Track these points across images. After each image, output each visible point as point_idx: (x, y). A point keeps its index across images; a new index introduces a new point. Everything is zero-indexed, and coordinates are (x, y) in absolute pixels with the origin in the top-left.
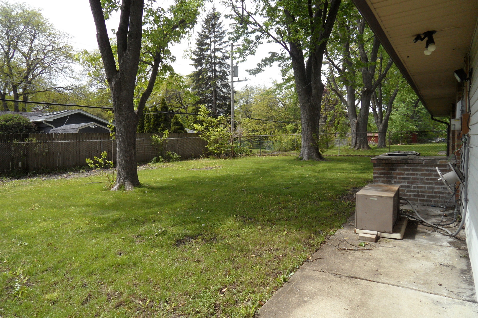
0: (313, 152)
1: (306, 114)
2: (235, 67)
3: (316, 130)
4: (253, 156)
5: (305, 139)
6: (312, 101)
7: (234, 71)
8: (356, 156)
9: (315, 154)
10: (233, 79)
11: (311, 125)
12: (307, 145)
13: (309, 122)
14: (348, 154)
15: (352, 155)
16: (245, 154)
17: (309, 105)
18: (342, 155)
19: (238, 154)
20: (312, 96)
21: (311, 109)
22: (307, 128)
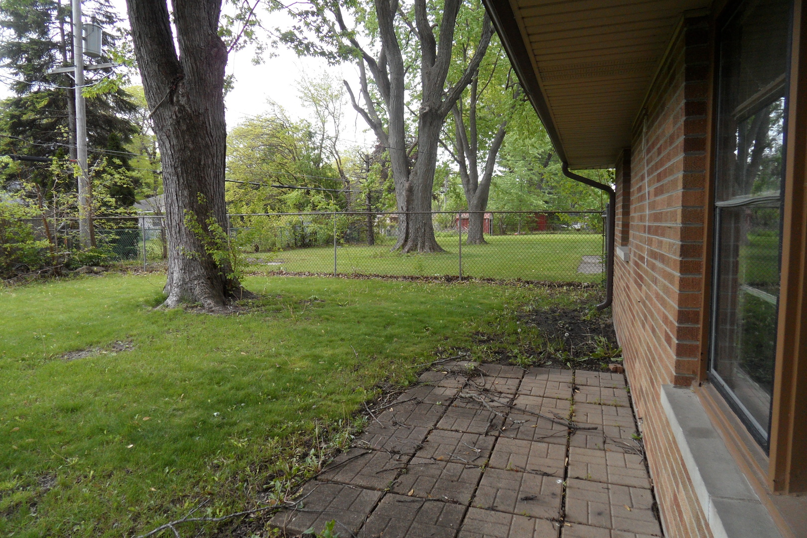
0: (196, 278)
1: (168, 146)
2: (89, 29)
3: (200, 202)
4: (124, 271)
5: (173, 232)
6: (183, 101)
7: (84, 39)
8: (378, 276)
9: (203, 283)
10: (81, 61)
11: (188, 186)
12: (178, 254)
13: (180, 174)
14: (357, 272)
15: (367, 273)
16: (103, 266)
17: (175, 112)
18: (342, 275)
19: (72, 267)
20: (183, 83)
21: (184, 128)
22: (174, 194)
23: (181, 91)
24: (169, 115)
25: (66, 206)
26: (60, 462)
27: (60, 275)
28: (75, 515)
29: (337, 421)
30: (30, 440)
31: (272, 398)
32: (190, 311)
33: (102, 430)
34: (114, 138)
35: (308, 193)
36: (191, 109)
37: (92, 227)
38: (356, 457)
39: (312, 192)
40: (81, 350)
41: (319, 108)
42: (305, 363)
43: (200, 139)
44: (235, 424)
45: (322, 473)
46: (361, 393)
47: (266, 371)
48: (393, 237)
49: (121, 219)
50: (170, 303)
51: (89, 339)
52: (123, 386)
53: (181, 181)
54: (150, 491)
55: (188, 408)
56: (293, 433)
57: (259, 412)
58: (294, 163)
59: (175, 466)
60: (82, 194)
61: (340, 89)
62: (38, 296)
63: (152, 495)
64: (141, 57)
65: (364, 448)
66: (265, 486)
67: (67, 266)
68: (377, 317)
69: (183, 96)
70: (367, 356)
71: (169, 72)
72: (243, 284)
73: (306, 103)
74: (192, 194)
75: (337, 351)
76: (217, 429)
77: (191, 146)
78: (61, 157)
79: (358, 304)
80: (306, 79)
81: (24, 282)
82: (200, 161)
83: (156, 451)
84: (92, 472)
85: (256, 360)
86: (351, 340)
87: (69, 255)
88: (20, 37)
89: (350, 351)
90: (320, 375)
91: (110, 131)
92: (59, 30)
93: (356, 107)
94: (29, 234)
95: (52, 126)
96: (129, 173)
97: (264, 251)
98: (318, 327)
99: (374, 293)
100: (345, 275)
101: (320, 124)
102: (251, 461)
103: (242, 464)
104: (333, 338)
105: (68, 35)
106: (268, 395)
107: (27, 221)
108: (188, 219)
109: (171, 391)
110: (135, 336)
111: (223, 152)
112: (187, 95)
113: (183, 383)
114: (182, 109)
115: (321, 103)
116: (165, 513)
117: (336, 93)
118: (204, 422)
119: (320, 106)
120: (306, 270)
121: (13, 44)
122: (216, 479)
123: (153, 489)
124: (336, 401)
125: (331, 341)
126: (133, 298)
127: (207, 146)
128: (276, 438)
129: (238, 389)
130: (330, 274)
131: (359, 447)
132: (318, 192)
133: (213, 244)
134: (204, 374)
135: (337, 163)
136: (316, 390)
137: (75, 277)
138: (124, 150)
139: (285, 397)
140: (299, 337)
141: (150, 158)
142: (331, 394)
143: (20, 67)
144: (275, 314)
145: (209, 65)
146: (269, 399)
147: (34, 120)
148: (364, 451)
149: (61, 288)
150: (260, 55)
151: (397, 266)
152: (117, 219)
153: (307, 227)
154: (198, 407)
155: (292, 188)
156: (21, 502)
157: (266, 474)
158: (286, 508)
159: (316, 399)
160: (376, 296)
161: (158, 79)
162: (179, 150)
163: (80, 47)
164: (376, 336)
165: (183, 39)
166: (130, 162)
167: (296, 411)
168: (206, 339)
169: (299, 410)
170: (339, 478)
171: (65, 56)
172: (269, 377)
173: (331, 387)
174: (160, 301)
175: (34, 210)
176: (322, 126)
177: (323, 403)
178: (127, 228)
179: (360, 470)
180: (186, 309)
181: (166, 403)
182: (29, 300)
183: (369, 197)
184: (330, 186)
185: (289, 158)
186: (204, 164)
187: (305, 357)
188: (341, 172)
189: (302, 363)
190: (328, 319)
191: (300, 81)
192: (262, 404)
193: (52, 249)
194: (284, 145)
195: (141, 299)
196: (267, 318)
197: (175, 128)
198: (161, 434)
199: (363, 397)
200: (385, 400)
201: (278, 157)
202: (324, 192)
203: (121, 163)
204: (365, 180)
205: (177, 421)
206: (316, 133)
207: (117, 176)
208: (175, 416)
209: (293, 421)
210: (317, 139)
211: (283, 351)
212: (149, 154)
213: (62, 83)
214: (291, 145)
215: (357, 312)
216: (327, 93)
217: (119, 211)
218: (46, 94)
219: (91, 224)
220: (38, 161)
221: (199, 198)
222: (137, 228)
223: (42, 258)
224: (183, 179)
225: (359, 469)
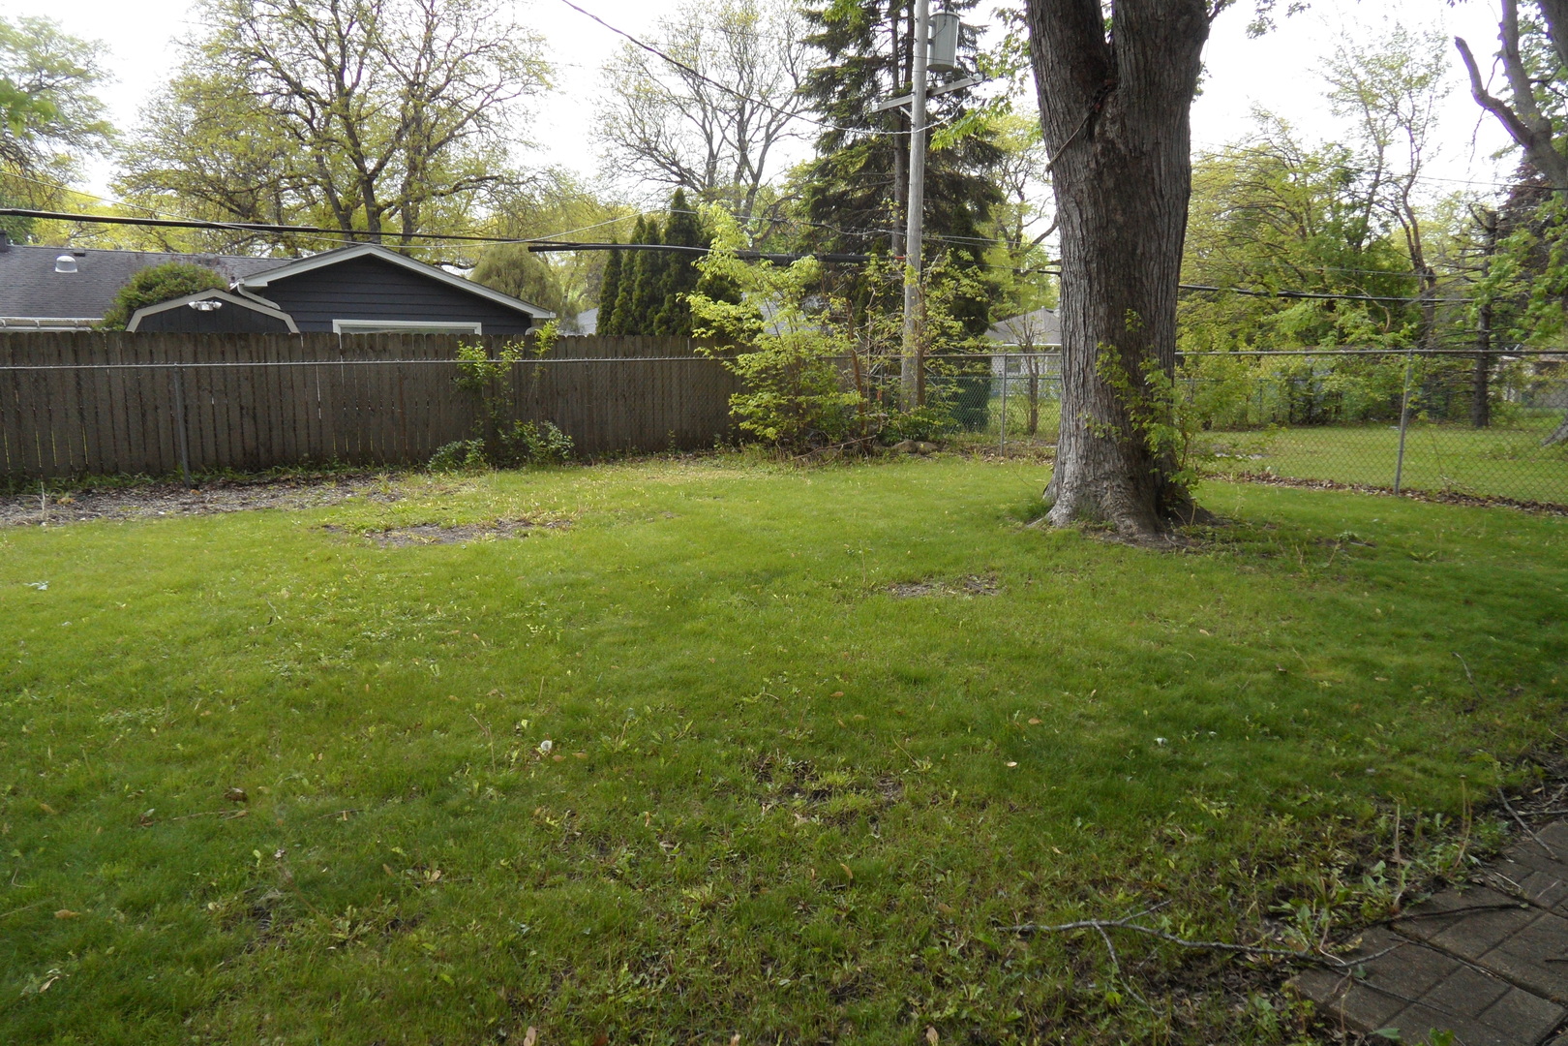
0: (1107, 476)
2: (939, 22)
3: (1129, 327)
4: (967, 452)
5: (1072, 385)
6: (1112, 131)
7: (931, 42)
8: (1510, 502)
9: (1119, 486)
10: (923, 82)
11: (1108, 297)
12: (1078, 427)
13: (1094, 275)
14: (1454, 488)
15: (1482, 494)
16: (933, 441)
17: (1095, 156)
18: (1413, 492)
19: (887, 439)
20: (1116, 98)
21: (1110, 183)
22: (1080, 313)
23: (1110, 111)
24: (1083, 163)
25: (886, 336)
26: (907, 763)
27: (871, 453)
28: (936, 855)
29: (1432, 816)
30: (861, 716)
31: (1273, 732)
32: (1092, 536)
33: (963, 726)
34: (963, 214)
35: (1330, 306)
36: (1127, 146)
37: (923, 371)
38: (1489, 909)
39: (1341, 305)
40: (916, 583)
41: (1373, 114)
42: (1342, 674)
43: (1138, 205)
44: (1197, 768)
45: (1404, 919)
46: (1489, 765)
47: (1255, 676)
48: (1538, 410)
49: (967, 359)
50: (1055, 517)
51: (927, 566)
52: (990, 655)
53: (1096, 287)
54: (1052, 852)
55: (1105, 718)
56: (1326, 816)
57: (1246, 755)
58: (1300, 242)
59: (1092, 820)
60: (910, 312)
61: (1433, 61)
62: (843, 486)
63: (1055, 860)
64: (1042, 57)
65: (1508, 894)
66: (1271, 908)
67: (881, 438)
68: (1516, 596)
69: (1113, 122)
70: (1496, 684)
71: (1089, 78)
72: (1194, 495)
73: (1343, 107)
74: (1115, 314)
75: (1416, 660)
76: (1163, 770)
77: (1119, 218)
78: (882, 253)
79: (1463, 559)
80: (1348, 51)
81: (822, 464)
82: (1135, 249)
83: (1057, 782)
84: (955, 793)
85: (1234, 651)
86: (1450, 640)
87: (886, 419)
88: (833, 58)
89: (1450, 664)
90: (1378, 705)
91: (957, 201)
92: (890, 34)
93: (1482, 97)
94: (831, 381)
95: (870, 201)
96: (982, 276)
97: (1222, 429)
98: (1364, 600)
99: (1501, 540)
100: (1422, 493)
101: (1373, 149)
102: (1240, 849)
103: (1222, 849)
104: (1405, 630)
105: (902, 40)
106: (1263, 725)
107: (829, 360)
108: (1103, 360)
109: (1073, 681)
110: (999, 570)
111: (1180, 227)
112: (1120, 119)
113: (1092, 669)
114: (1109, 147)
115: (1380, 102)
116: (1080, 899)
117: (1422, 72)
118: (1139, 751)
119: (1376, 107)
120: (1324, 477)
121: (823, 73)
122: (1172, 865)
123: (1056, 850)
124: (1424, 771)
125: (1401, 636)
126: (988, 502)
127: (1151, 217)
128: (1289, 817)
129: (1200, 701)
130: (1382, 489)
131: (1493, 888)
132: (1355, 304)
133: (1146, 410)
134: (1131, 660)
135: (1409, 236)
136: (1372, 735)
137: (891, 458)
138: (977, 234)
139: (1301, 737)
140: (1324, 617)
141: (1010, 245)
142: (1412, 751)
143: (830, 109)
144: (1263, 561)
145: (1171, 51)
146: (1265, 734)
147: (845, 193)
148: (1511, 902)
149: (873, 476)
150: (1267, 14)
151: (1558, 481)
152: (961, 359)
153: (1322, 380)
154: (1122, 719)
155: (1294, 296)
156: (856, 811)
157: (1275, 883)
158: (1326, 967)
159: (1372, 756)
160: (1507, 546)
161: (1068, 95)
162: (1096, 229)
163: (923, 58)
164: (1517, 640)
165: (1125, 8)
166: (985, 256)
167: (1328, 770)
168: (1127, 594)
169: (1336, 769)
170: (1445, 940)
171: (896, 78)
172: (1264, 689)
173: (1410, 738)
174: (1037, 512)
175: (842, 343)
176: (1377, 154)
177: (1393, 767)
178: (976, 374)
179: (1502, 941)
180: (1084, 531)
181: (1066, 701)
182: (832, 491)
183: (1487, 315)
184: (1384, 289)
185: (1291, 231)
186: (1143, 254)
187: (1338, 661)
188: (1416, 254)
189: (1331, 673)
190: (1388, 586)
191: (1332, 57)
192: (1253, 739)
193: (862, 407)
194: (1279, 204)
195: (1002, 506)
196: (1248, 568)
197: (1093, 187)
198: (1063, 755)
199: (1495, 776)
200: (1554, 797)
201: (1264, 232)
202: (1368, 301)
203: (972, 258)
204: (1479, 274)
205: (1087, 737)
206: (1361, 170)
207: (965, 281)
208: (1084, 727)
209: (1321, 789)
210: (1361, 186)
211: (1287, 639)
212: (1008, 239)
213: (889, 126)
214: (1298, 204)
215: (1462, 579)
216: (1399, 76)
217: (965, 344)
218: (864, 148)
219: (920, 364)
220: (845, 261)
221: (1127, 321)
222: (989, 375)
223: (847, 423)
224: (1099, 284)
225: (1499, 938)
